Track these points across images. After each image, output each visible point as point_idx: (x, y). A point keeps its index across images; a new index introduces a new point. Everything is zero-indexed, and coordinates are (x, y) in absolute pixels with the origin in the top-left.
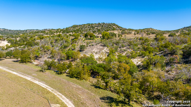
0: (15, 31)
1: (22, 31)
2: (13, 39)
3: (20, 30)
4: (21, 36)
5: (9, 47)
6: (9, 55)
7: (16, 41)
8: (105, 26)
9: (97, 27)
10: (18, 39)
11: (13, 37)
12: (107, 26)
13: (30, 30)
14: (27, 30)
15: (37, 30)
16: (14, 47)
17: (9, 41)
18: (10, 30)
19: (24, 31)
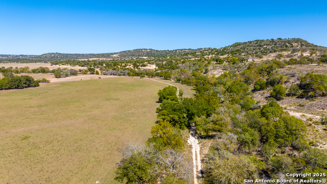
0: (163, 51)
1: (170, 51)
2: (160, 63)
3: (168, 50)
4: (168, 59)
5: (157, 70)
6: (158, 75)
7: (163, 65)
8: (279, 44)
9: (267, 45)
10: (164, 63)
11: (160, 61)
12: (283, 43)
13: (181, 50)
14: (176, 50)
15: (189, 49)
16: (160, 70)
17: (157, 65)
18: (157, 51)
19: (173, 51)
